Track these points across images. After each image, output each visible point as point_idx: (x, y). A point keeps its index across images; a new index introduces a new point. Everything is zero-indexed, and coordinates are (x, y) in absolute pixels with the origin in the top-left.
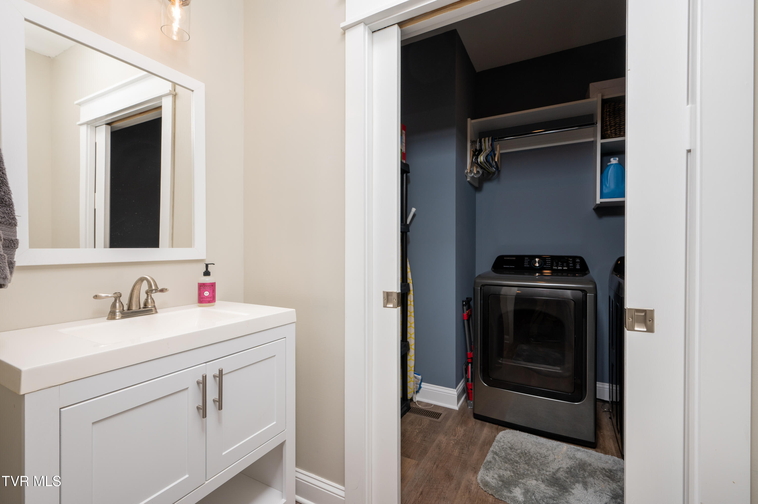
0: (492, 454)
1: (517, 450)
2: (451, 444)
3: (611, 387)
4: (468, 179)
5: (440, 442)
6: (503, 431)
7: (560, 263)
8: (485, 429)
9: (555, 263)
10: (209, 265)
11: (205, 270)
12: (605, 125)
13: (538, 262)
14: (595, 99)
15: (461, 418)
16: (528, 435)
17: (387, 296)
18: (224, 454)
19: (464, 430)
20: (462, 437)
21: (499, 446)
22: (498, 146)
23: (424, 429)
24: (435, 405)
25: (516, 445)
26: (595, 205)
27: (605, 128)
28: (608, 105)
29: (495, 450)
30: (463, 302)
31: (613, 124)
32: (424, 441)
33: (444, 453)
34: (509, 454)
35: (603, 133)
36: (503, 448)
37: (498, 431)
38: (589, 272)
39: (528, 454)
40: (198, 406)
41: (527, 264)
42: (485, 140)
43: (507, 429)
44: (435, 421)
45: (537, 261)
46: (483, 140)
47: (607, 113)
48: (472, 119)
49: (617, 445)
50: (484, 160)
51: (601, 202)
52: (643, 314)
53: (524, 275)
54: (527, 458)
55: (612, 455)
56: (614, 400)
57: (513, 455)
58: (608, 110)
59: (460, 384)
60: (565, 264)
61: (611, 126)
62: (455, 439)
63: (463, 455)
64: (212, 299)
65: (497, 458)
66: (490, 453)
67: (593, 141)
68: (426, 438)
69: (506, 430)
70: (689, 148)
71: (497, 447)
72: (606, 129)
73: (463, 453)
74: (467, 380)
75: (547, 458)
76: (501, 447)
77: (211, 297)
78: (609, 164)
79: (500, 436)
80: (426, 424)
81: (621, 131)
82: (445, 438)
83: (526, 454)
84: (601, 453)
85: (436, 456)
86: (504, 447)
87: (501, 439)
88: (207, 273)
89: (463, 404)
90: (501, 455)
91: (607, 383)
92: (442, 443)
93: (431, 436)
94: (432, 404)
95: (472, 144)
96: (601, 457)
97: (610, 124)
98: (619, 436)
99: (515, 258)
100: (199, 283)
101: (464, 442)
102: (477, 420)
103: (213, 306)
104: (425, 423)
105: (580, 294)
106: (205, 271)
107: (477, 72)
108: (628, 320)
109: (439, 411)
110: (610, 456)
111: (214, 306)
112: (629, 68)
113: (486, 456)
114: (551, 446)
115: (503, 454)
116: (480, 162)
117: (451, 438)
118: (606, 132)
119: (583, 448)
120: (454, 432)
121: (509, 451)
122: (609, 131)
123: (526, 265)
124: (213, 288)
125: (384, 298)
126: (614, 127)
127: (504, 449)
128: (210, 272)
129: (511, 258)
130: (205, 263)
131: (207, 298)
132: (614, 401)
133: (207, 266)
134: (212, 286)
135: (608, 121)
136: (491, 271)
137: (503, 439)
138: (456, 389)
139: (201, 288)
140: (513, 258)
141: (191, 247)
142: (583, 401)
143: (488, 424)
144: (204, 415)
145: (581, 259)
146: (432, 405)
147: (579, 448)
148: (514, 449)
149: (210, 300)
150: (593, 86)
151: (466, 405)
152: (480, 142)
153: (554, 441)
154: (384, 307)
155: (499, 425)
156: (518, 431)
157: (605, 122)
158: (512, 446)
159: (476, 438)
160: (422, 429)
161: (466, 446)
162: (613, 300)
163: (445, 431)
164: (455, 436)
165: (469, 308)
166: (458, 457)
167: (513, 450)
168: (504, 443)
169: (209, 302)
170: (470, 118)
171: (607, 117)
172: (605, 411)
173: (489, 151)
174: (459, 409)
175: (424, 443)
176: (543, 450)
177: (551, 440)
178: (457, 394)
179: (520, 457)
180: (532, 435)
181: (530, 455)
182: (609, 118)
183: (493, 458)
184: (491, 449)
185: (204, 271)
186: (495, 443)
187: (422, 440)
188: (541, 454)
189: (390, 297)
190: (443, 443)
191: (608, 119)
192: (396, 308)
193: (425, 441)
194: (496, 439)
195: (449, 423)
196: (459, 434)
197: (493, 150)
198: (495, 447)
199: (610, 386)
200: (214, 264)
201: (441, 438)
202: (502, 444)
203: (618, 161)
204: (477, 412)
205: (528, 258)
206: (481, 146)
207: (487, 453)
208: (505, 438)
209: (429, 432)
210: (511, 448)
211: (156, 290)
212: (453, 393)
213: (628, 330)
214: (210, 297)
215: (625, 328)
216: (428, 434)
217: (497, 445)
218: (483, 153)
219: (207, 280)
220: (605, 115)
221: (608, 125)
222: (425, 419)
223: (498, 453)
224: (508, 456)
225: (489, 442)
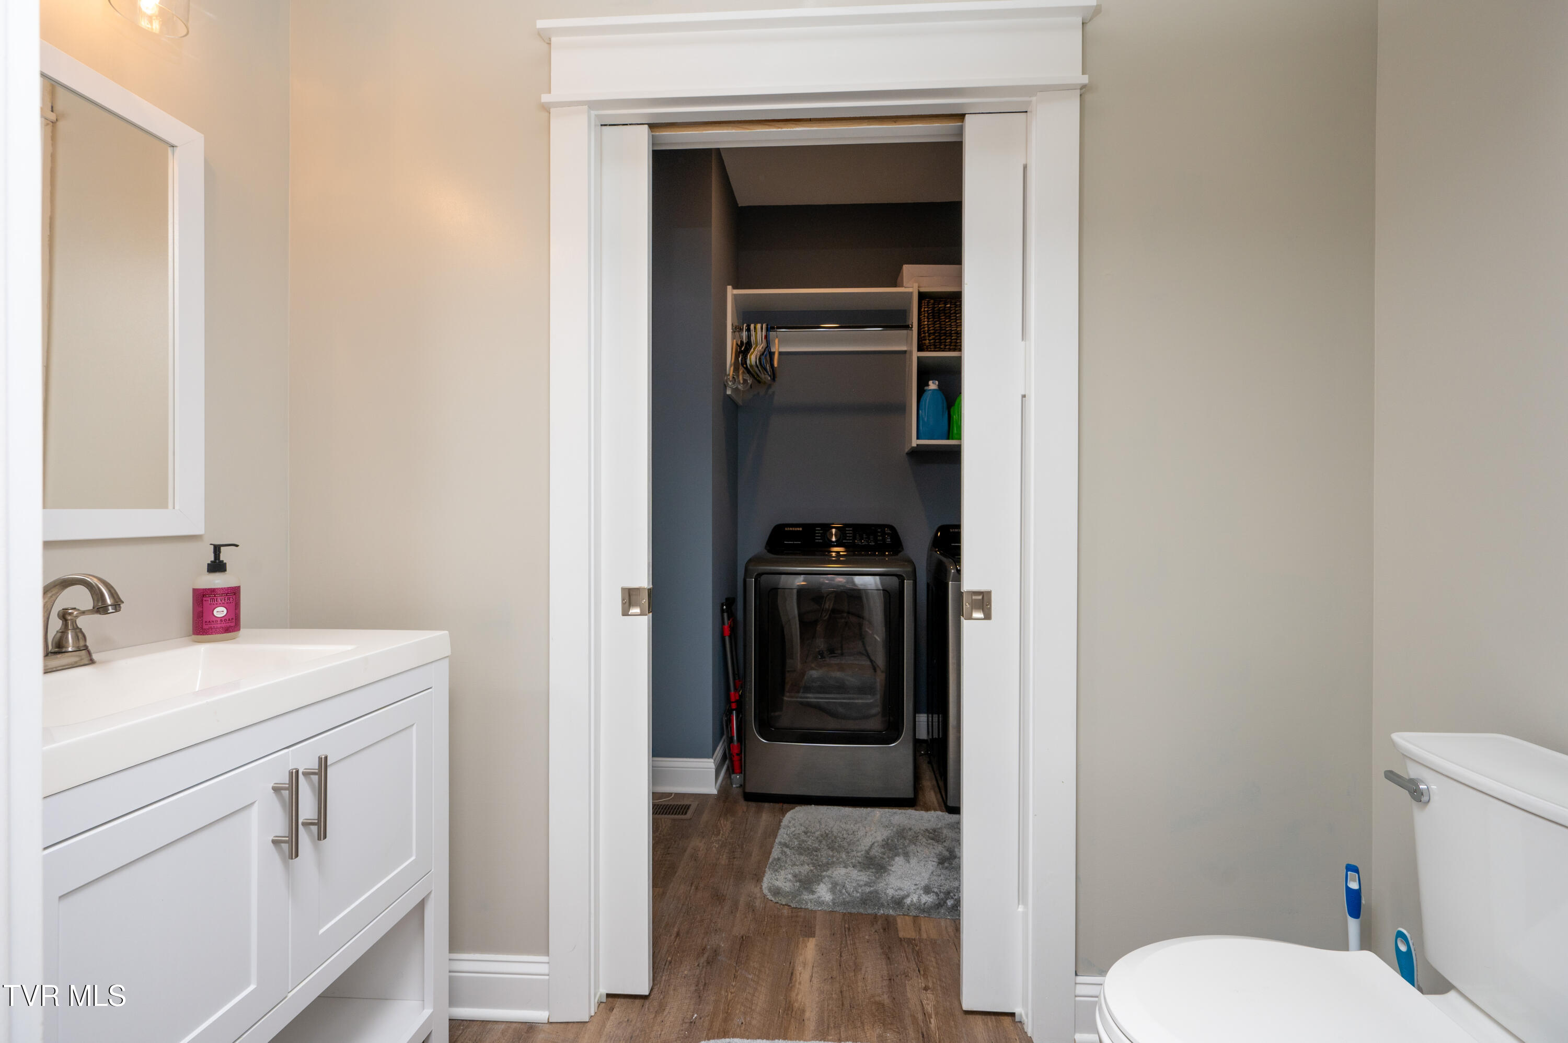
0: (779, 847)
1: (814, 833)
2: (714, 848)
3: (930, 719)
4: (729, 392)
5: (695, 850)
6: (792, 811)
7: (864, 536)
8: (764, 815)
9: (858, 536)
10: (222, 548)
11: (213, 559)
12: (922, 330)
13: (835, 535)
14: (910, 290)
15: (724, 805)
16: (828, 808)
17: (630, 596)
18: (321, 931)
19: (732, 823)
20: (729, 834)
21: (788, 833)
22: (777, 341)
23: (664, 836)
24: (676, 794)
25: (813, 825)
26: (910, 448)
27: (923, 335)
28: (926, 302)
29: (783, 841)
30: (723, 605)
31: (932, 331)
32: (667, 855)
33: (704, 866)
34: (803, 841)
35: (921, 342)
36: (794, 835)
37: (784, 812)
38: (903, 549)
39: (829, 836)
40: (274, 838)
41: (819, 538)
42: (755, 328)
43: (797, 806)
44: (682, 819)
45: (834, 533)
46: (752, 326)
47: (925, 313)
48: (735, 287)
49: (939, 796)
50: (756, 362)
51: (917, 445)
52: (980, 597)
53: (814, 555)
54: (830, 841)
55: (935, 810)
56: (936, 736)
57: (810, 841)
58: (926, 309)
59: (718, 748)
60: (872, 537)
61: (931, 333)
62: (719, 840)
63: (735, 860)
64: (232, 625)
65: (788, 851)
66: (777, 847)
67: (905, 352)
68: (670, 849)
69: (794, 808)
70: (1023, 393)
71: (785, 836)
72: (924, 337)
73: (734, 858)
74: (731, 739)
75: (856, 833)
76: (792, 834)
77: (232, 619)
78: (926, 388)
79: (789, 819)
80: (665, 827)
81: (942, 343)
82: (703, 842)
83: (827, 835)
84: (922, 810)
85: (692, 872)
86: (795, 832)
87: (790, 822)
88: (217, 566)
89: (724, 783)
90: (793, 846)
91: (924, 713)
92: (699, 850)
93: (678, 845)
94: (672, 794)
95: (735, 332)
96: (922, 817)
97: (928, 330)
98: (941, 784)
99: (801, 529)
100: (195, 590)
101: (734, 840)
102: (750, 803)
103: (234, 639)
104: (664, 825)
105: (895, 581)
106: (211, 561)
107: (739, 206)
108: (966, 606)
109: (686, 802)
110: (933, 812)
111: (237, 639)
112: (965, 282)
113: (770, 853)
114: (859, 817)
115: (796, 843)
116: (750, 366)
117: (712, 839)
118: (923, 341)
119: (899, 809)
120: (715, 830)
121: (803, 837)
122: (927, 341)
123: (818, 540)
124: (236, 598)
125: (623, 600)
126: (934, 337)
127: (795, 837)
128: (226, 564)
129: (796, 529)
130: (211, 544)
131: (221, 621)
132: (936, 738)
133: (217, 549)
134: (232, 595)
135: (926, 326)
136: (766, 551)
137: (793, 822)
138: (712, 758)
139: (204, 599)
140: (798, 529)
141: (165, 506)
142: (899, 741)
143: (766, 805)
144: (295, 853)
145: (892, 528)
146: (670, 794)
147: (895, 810)
148: (811, 832)
149: (228, 625)
150: (908, 270)
151: (729, 781)
152: (748, 330)
153: (863, 808)
154: (623, 615)
155: (784, 802)
156: (813, 806)
157: (922, 327)
158: (807, 828)
159: (751, 830)
160: (661, 836)
161: (737, 846)
162: (934, 588)
163: (701, 831)
164: (718, 834)
165: (732, 615)
166: (728, 865)
167: (808, 834)
168: (795, 827)
169: (227, 630)
170: (732, 285)
171: (924, 319)
172: (922, 755)
173: (762, 348)
174: (719, 791)
175: (669, 858)
176: (850, 825)
177: (858, 809)
178: (714, 767)
179: (820, 842)
180: (833, 807)
181: (833, 835)
182: (928, 321)
183: (783, 852)
184: (777, 841)
185: (209, 562)
186: (781, 831)
187: (663, 855)
188: (847, 831)
189: (633, 598)
190: (701, 849)
191: (926, 323)
192: (646, 615)
193: (669, 854)
194: (782, 824)
195: (705, 817)
196: (724, 831)
197: (769, 348)
198: (783, 835)
199: (928, 717)
200: (237, 546)
201: (697, 843)
202: (794, 829)
203: (937, 386)
204: (749, 789)
205: (820, 529)
206: (749, 337)
207: (772, 848)
208: (795, 819)
209: (673, 838)
210: (806, 833)
211: (117, 606)
212: (708, 765)
213: (965, 619)
214: (229, 619)
215: (961, 617)
216: (673, 843)
217: (786, 833)
218: (754, 349)
219: (218, 581)
220: (923, 316)
221: (926, 332)
222: (663, 820)
223: (788, 844)
224: (803, 845)
225: (773, 832)
